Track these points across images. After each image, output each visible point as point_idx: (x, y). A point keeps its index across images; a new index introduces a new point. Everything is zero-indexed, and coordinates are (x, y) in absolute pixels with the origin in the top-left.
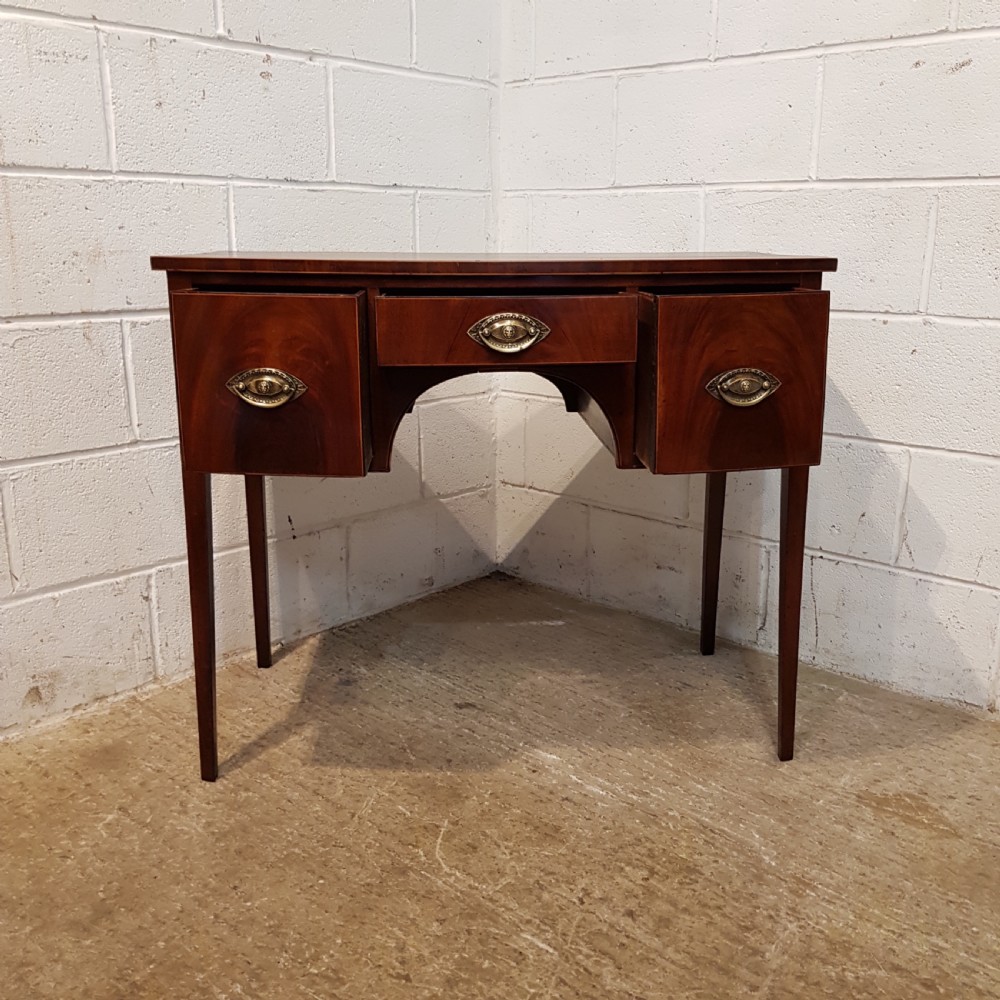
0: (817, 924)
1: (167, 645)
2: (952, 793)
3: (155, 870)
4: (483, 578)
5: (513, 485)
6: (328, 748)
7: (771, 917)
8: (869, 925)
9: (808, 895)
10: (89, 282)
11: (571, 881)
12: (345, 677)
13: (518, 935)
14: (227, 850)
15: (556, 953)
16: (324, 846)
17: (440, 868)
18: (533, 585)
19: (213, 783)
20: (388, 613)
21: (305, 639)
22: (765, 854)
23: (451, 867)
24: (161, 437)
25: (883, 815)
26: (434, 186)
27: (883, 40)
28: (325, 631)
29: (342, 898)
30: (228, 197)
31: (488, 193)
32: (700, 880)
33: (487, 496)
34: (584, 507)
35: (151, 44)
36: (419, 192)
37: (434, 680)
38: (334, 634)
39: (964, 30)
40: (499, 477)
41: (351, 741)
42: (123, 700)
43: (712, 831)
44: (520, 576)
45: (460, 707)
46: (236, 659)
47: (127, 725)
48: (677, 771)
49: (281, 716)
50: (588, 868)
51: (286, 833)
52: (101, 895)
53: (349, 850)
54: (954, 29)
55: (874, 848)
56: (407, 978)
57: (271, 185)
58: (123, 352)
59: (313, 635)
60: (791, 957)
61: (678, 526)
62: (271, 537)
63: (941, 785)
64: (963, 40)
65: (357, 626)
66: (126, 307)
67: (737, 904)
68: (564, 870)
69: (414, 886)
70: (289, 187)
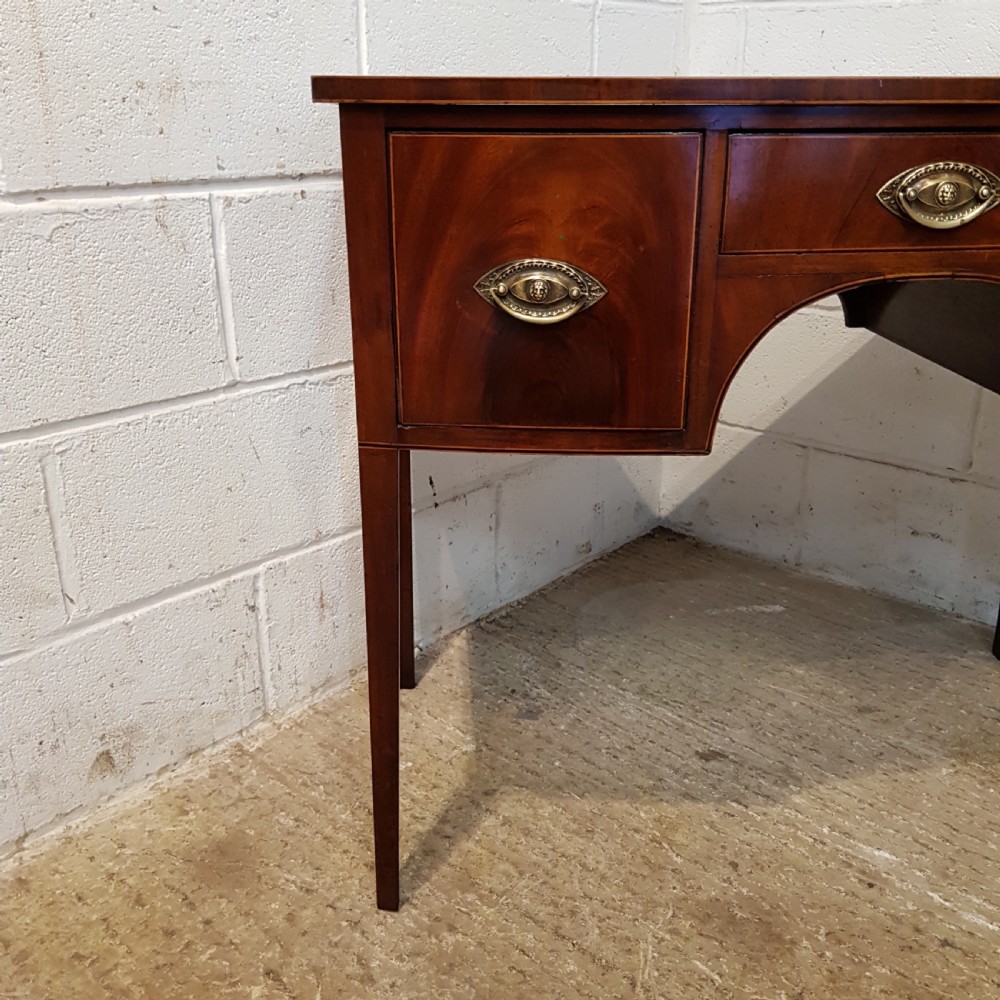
1: (280, 668)
4: (644, 537)
10: (161, 133)
12: (523, 705)
19: (395, 914)
21: (449, 637)
24: (269, 375)
28: (471, 625)
31: (680, 8)
34: (800, 449)
37: (648, 708)
38: (482, 628)
42: (224, 751)
44: (694, 535)
45: (706, 758)
47: (241, 799)
58: (214, 246)
59: (458, 633)
61: (953, 480)
65: (508, 616)
66: (217, 173)
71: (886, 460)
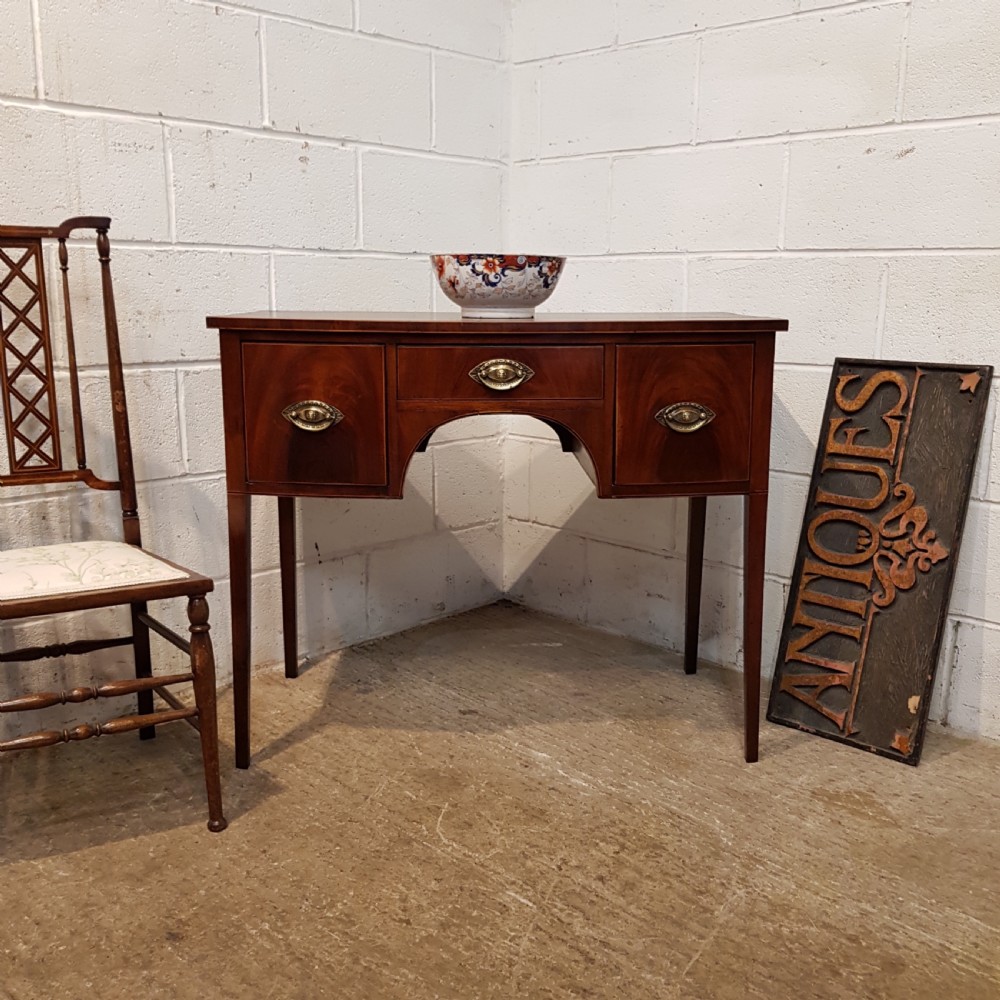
0: (762, 891)
2: (897, 792)
3: (197, 836)
4: (491, 605)
5: (519, 520)
6: (346, 744)
7: (723, 884)
8: (808, 893)
9: (758, 869)
10: (150, 337)
11: (551, 853)
12: (362, 687)
13: (504, 893)
14: (257, 823)
15: (535, 907)
16: (341, 821)
17: (440, 840)
18: (536, 612)
19: (245, 770)
20: (403, 634)
21: (327, 654)
22: (724, 836)
23: (449, 840)
24: (207, 471)
25: (833, 809)
27: (839, 130)
28: (346, 648)
29: (355, 861)
30: (269, 265)
32: (663, 854)
33: (495, 530)
34: (582, 539)
35: (207, 136)
37: (443, 691)
38: (354, 651)
39: (908, 122)
41: (366, 739)
43: (679, 817)
44: (525, 604)
45: (464, 713)
46: (267, 671)
48: (653, 769)
49: (306, 718)
50: (567, 842)
51: (308, 810)
52: (151, 855)
53: (362, 824)
54: (900, 121)
55: (821, 834)
56: (408, 922)
57: (306, 254)
58: (177, 397)
59: (335, 652)
60: (736, 915)
61: (666, 557)
62: (300, 561)
63: (889, 785)
64: (907, 131)
65: (374, 644)
66: (181, 358)
67: (694, 874)
68: (547, 844)
69: (417, 853)
70: (322, 255)
71: (630, 545)
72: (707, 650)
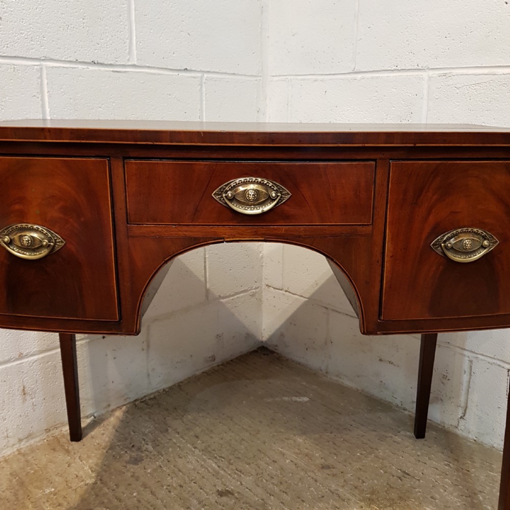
4: (252, 352)
5: (274, 288)
12: (134, 455)
18: (287, 360)
21: (113, 411)
26: (218, 71)
28: (130, 403)
30: (41, 75)
31: (259, 78)
33: (255, 296)
34: (325, 309)
36: (205, 75)
38: (136, 405)
40: (265, 282)
44: (279, 352)
57: (80, 66)
59: (120, 408)
65: (155, 398)
70: (96, 68)
72: (435, 413)
